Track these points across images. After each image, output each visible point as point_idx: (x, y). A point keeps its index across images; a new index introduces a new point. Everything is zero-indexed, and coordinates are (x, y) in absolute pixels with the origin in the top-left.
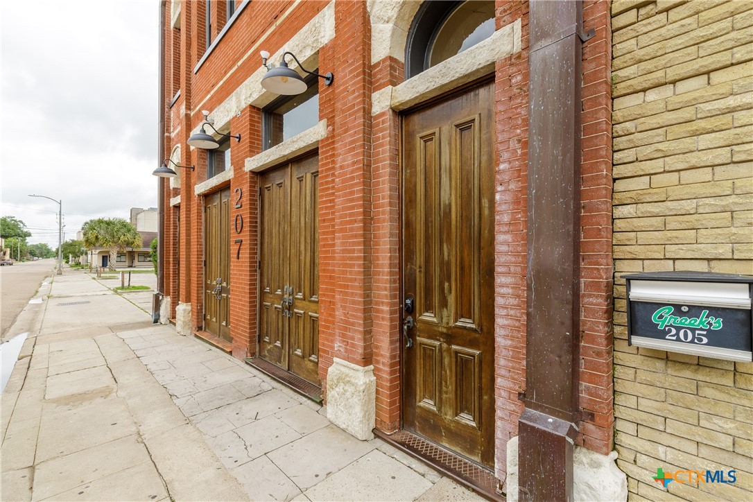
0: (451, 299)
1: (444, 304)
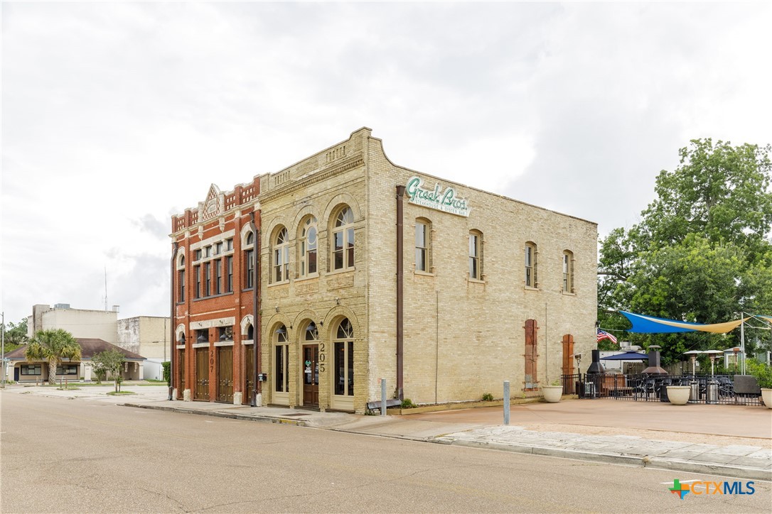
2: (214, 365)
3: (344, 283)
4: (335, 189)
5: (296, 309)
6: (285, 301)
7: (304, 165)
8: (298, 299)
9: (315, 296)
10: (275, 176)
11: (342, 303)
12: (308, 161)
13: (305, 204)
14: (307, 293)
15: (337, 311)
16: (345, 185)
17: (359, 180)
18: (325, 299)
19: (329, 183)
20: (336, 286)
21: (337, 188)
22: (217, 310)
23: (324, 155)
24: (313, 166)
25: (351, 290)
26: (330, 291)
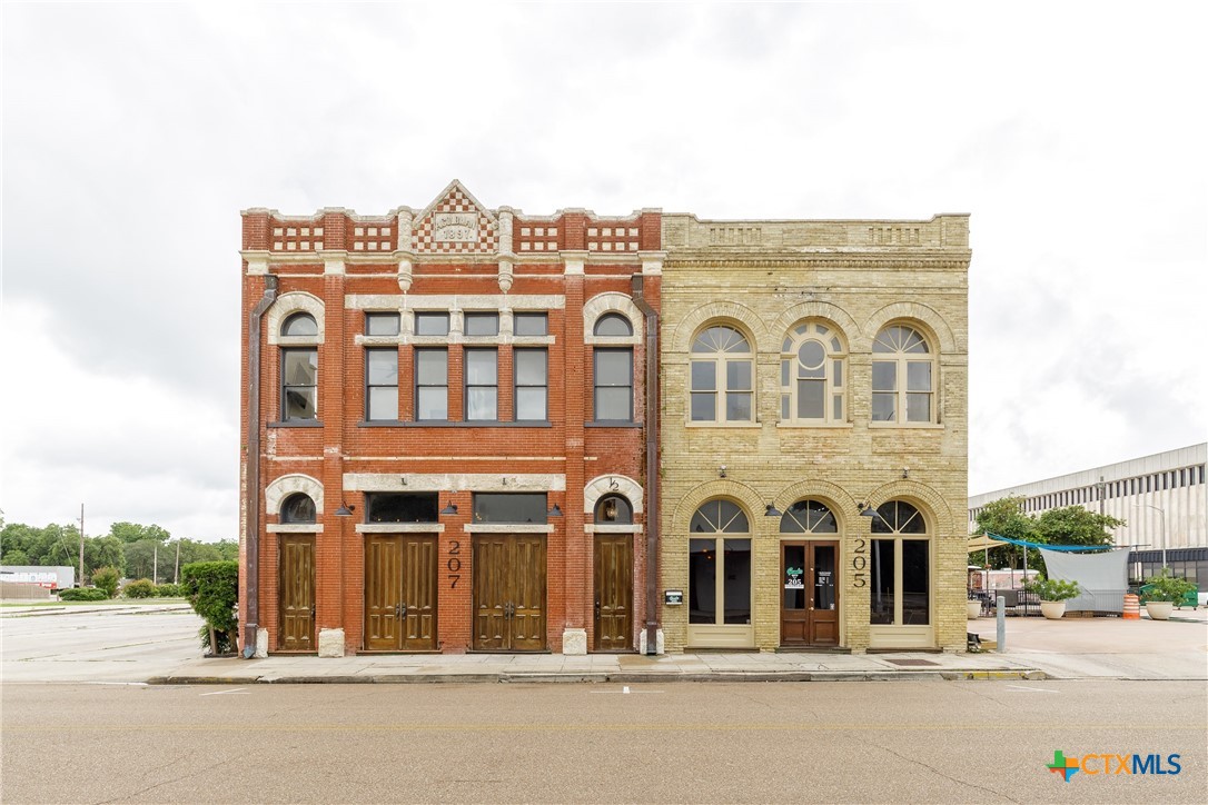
0: (616, 601)
1: (613, 602)
2: (466, 574)
3: (917, 445)
4: (894, 291)
5: (780, 475)
6: (747, 459)
7: (809, 231)
8: (790, 458)
9: (839, 459)
10: (712, 226)
11: (913, 476)
12: (818, 226)
13: (810, 298)
14: (816, 451)
15: (898, 487)
16: (919, 291)
17: (953, 291)
18: (866, 466)
19: (878, 278)
20: (899, 447)
21: (901, 291)
22: (478, 455)
23: (865, 229)
24: (835, 238)
25: (934, 458)
26: (881, 454)
